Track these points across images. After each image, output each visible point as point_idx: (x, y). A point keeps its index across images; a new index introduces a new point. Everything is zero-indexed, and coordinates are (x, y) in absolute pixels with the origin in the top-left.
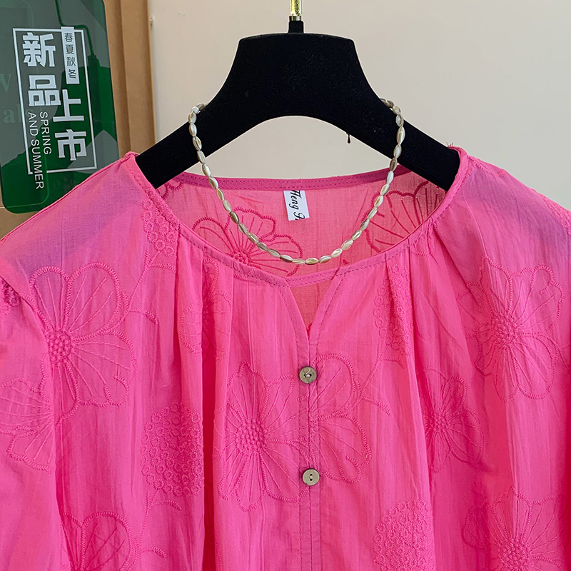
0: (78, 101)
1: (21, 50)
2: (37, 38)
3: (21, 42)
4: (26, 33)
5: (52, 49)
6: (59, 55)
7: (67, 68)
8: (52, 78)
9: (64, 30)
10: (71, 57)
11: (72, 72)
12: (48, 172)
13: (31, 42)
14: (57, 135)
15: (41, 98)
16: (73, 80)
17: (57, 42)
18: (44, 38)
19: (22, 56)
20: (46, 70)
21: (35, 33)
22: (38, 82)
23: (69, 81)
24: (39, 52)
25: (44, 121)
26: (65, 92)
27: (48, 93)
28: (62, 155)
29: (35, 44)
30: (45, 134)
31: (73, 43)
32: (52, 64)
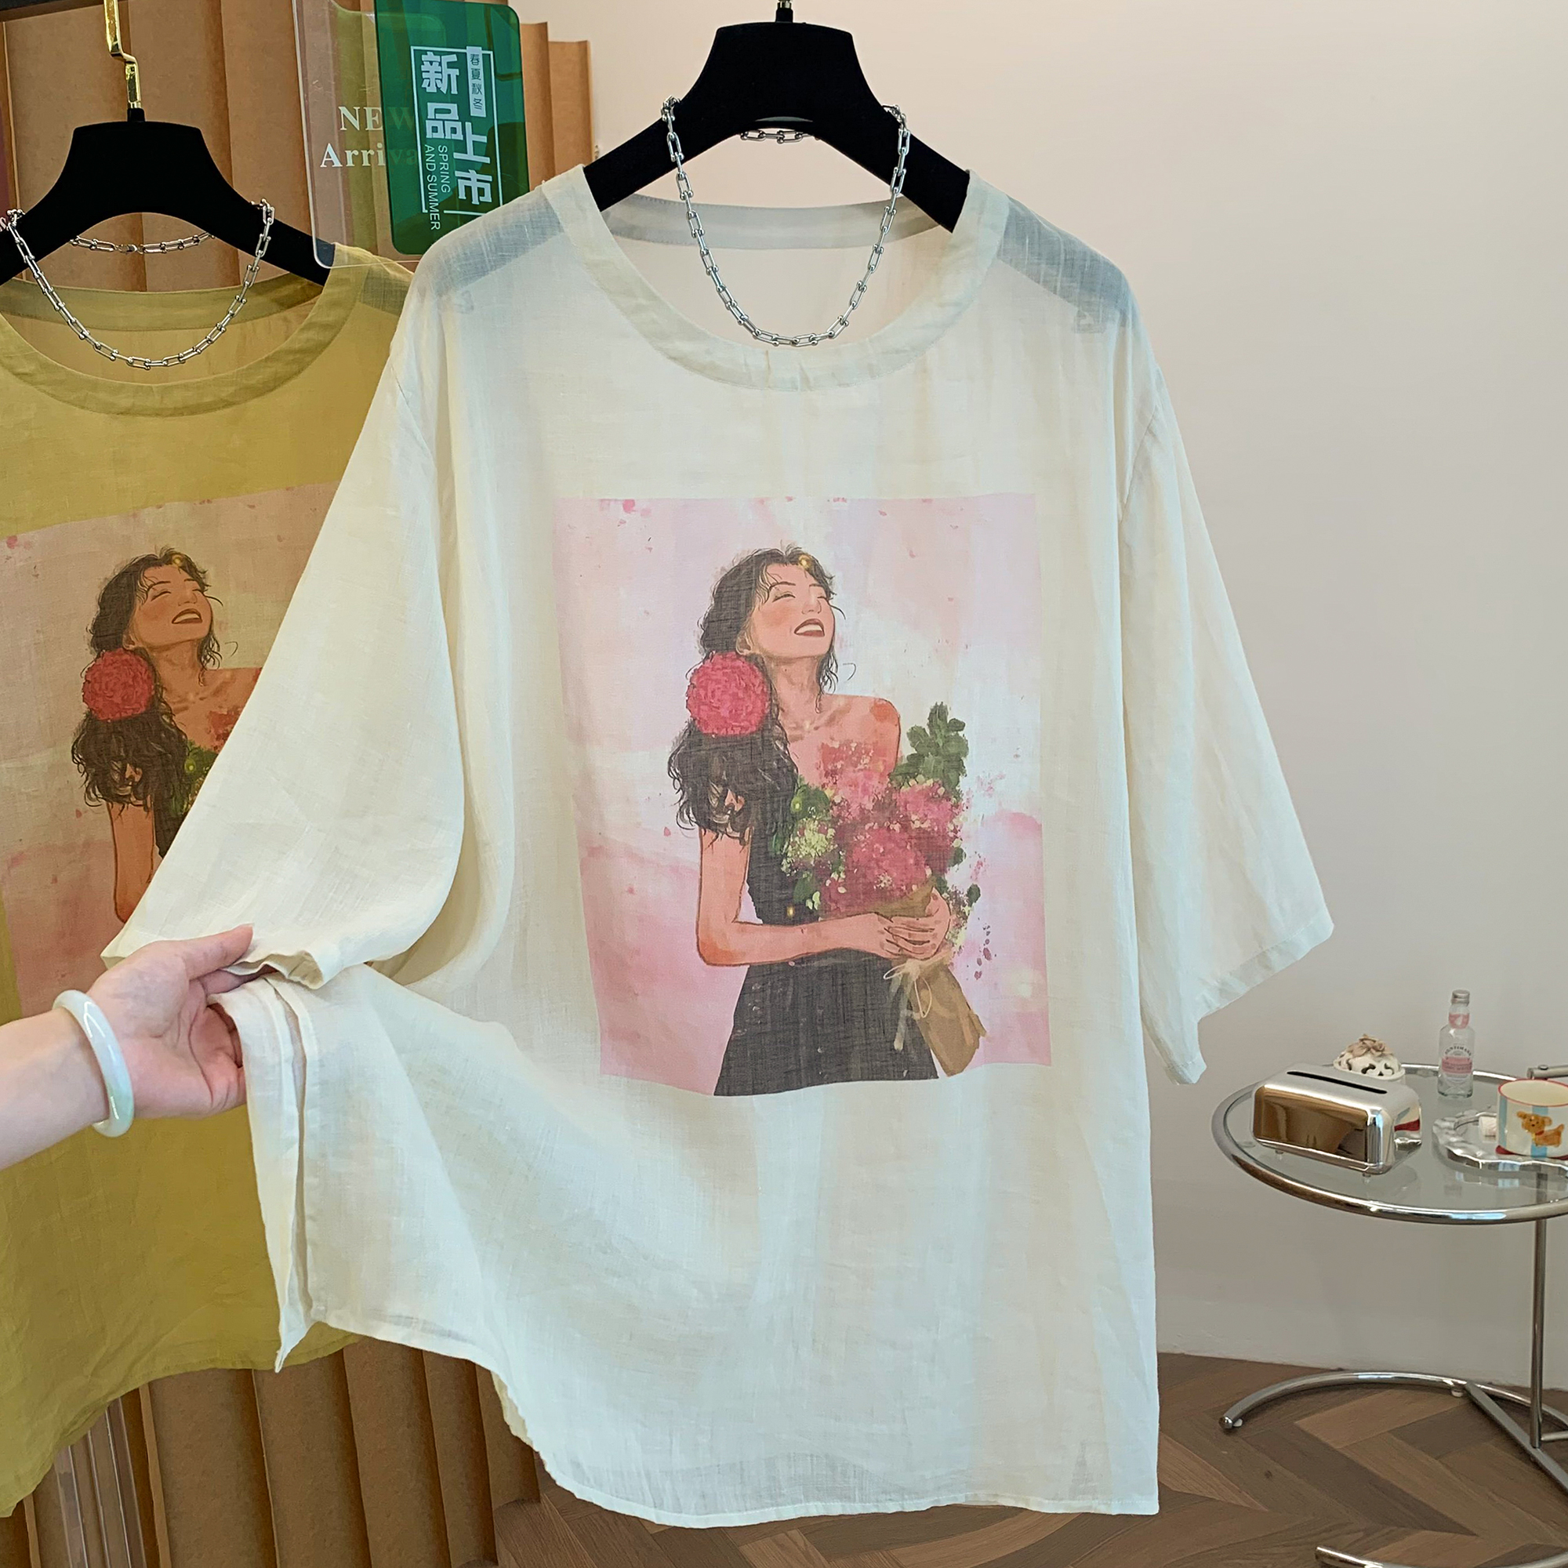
0: (484, 139)
1: (419, 73)
2: (438, 58)
3: (419, 63)
4: (425, 53)
5: (455, 72)
6: (463, 80)
7: (472, 97)
8: (454, 107)
9: (470, 51)
10: (476, 83)
11: (478, 101)
12: (445, 212)
13: (431, 63)
14: (458, 174)
15: (440, 129)
17: (461, 65)
18: (446, 59)
19: (420, 80)
20: (452, 99)
21: (436, 53)
22: (437, 111)
23: (474, 112)
24: (439, 76)
25: (443, 155)
26: (468, 125)
27: (449, 125)
28: (462, 196)
29: (436, 67)
30: (443, 170)
31: (480, 65)
32: (454, 91)
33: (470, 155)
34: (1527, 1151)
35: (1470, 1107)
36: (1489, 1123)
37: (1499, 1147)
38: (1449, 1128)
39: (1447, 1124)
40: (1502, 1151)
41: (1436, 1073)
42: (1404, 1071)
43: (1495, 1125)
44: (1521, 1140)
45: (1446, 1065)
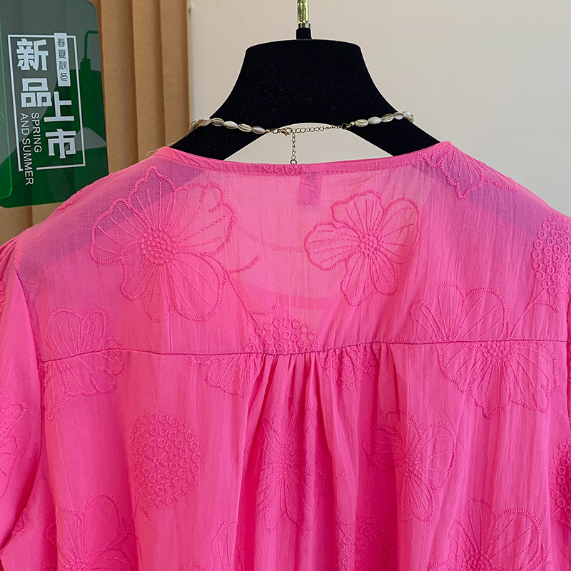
0: (69, 103)
1: (15, 55)
2: (30, 43)
3: (15, 47)
4: (20, 39)
5: (45, 53)
6: (51, 59)
7: (59, 72)
8: (44, 81)
9: (57, 36)
10: (62, 60)
11: (63, 75)
12: (38, 169)
13: (25, 47)
14: (48, 134)
15: (33, 99)
16: (64, 83)
17: (50, 46)
18: (37, 43)
19: (16, 61)
20: (39, 73)
21: (28, 39)
22: (30, 85)
23: (61, 84)
24: (32, 57)
25: (35, 121)
26: (57, 94)
27: (40, 95)
28: (52, 153)
29: (29, 50)
30: (36, 133)
31: (66, 48)
33: (58, 118)
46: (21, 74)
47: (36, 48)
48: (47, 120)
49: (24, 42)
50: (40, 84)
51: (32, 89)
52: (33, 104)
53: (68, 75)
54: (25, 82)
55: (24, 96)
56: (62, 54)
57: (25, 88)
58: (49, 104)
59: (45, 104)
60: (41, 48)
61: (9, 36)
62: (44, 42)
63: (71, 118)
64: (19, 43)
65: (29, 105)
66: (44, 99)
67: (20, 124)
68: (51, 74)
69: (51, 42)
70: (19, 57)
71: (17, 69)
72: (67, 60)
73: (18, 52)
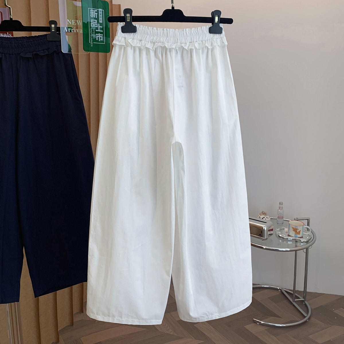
0: (102, 27)
1: (90, 13)
2: (93, 11)
3: (90, 11)
4: (91, 9)
5: (97, 14)
6: (98, 15)
7: (100, 19)
8: (96, 21)
9: (99, 10)
10: (100, 16)
12: (94, 43)
13: (92, 11)
14: (96, 34)
15: (93, 25)
16: (101, 22)
17: (98, 12)
18: (95, 11)
19: (90, 15)
20: (95, 19)
21: (93, 10)
23: (100, 22)
24: (93, 14)
25: (94, 30)
26: (99, 24)
27: (95, 24)
28: (97, 39)
29: (93, 12)
30: (94, 34)
31: (101, 13)
32: (96, 17)
33: (99, 31)
34: (294, 236)
35: (283, 226)
36: (286, 230)
37: (288, 235)
38: (279, 230)
39: (278, 230)
40: (289, 236)
41: (276, 219)
42: (270, 219)
43: (287, 230)
44: (292, 233)
45: (278, 217)
46: (91, 18)
47: (95, 12)
48: (96, 31)
49: (92, 10)
50: (95, 21)
51: (93, 22)
52: (93, 26)
53: (102, 20)
54: (92, 20)
55: (91, 24)
56: (100, 15)
57: (92, 22)
58: (97, 27)
59: (96, 27)
60: (96, 12)
61: (89, 8)
62: (96, 11)
63: (102, 31)
64: (91, 10)
65: (92, 26)
66: (96, 25)
67: (90, 31)
68: (98, 19)
69: (98, 11)
70: (91, 14)
71: (90, 17)
72: (101, 16)
73: (91, 12)
